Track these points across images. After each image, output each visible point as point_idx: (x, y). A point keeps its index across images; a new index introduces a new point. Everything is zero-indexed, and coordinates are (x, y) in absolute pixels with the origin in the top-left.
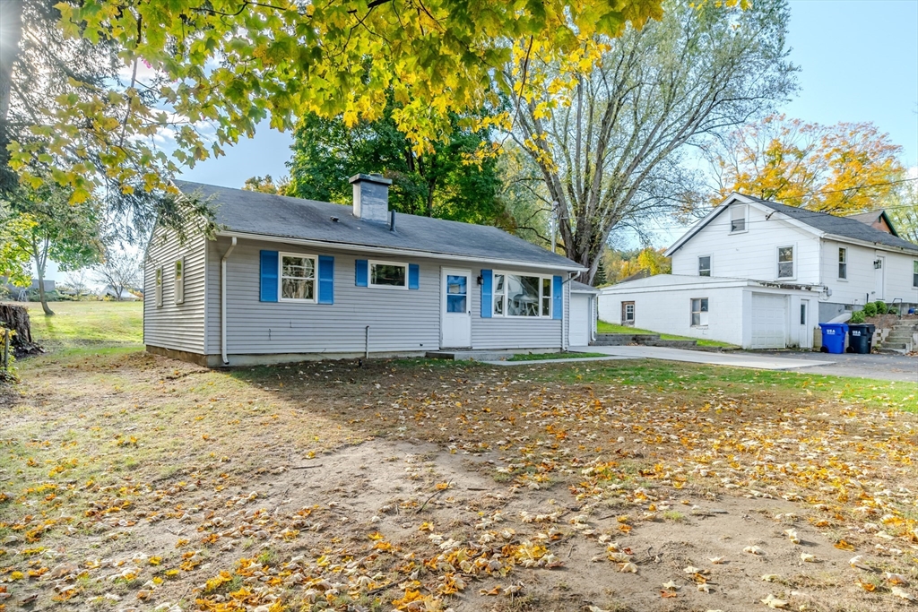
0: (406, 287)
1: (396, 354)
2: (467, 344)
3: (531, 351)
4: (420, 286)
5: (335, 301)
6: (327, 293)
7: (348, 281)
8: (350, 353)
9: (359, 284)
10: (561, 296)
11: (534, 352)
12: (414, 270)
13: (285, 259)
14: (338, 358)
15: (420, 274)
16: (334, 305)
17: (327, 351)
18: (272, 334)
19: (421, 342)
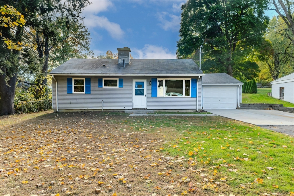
0: (118, 87)
1: (114, 110)
2: (145, 107)
3: (178, 111)
4: (123, 86)
5: (91, 93)
6: (88, 90)
7: (96, 86)
8: (97, 109)
9: (99, 87)
10: (196, 87)
11: (179, 111)
12: (121, 81)
13: (74, 80)
14: (92, 111)
15: (123, 82)
16: (91, 94)
17: (89, 108)
18: (71, 103)
19: (124, 106)
